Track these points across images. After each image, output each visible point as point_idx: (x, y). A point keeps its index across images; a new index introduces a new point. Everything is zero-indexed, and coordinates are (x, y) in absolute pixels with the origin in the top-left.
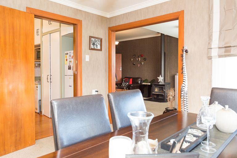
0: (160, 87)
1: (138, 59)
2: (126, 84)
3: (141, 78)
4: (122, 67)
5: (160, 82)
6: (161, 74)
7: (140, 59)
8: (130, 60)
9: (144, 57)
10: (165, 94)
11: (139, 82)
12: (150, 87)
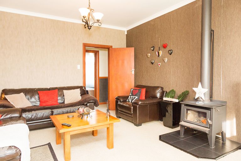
0: (199, 112)
1: (158, 53)
2: (134, 98)
3: (162, 88)
4: (135, 68)
5: (198, 98)
6: (201, 80)
7: (161, 52)
8: (147, 55)
9: (168, 49)
10: (211, 131)
11: (158, 95)
12: (177, 107)
